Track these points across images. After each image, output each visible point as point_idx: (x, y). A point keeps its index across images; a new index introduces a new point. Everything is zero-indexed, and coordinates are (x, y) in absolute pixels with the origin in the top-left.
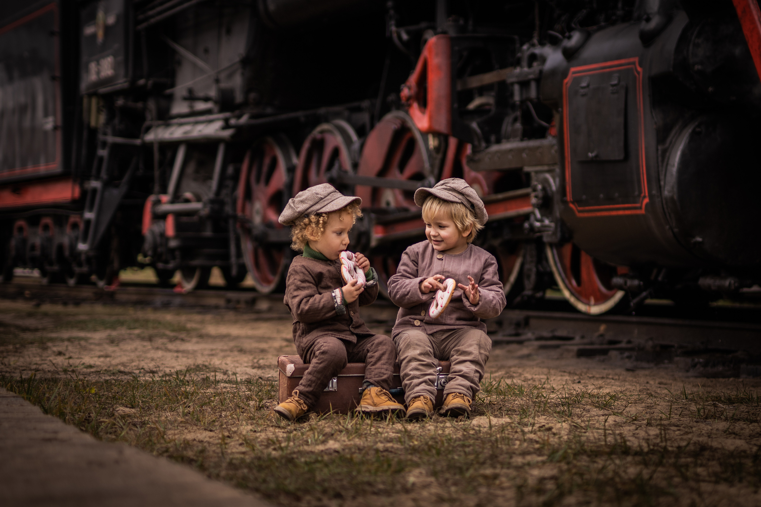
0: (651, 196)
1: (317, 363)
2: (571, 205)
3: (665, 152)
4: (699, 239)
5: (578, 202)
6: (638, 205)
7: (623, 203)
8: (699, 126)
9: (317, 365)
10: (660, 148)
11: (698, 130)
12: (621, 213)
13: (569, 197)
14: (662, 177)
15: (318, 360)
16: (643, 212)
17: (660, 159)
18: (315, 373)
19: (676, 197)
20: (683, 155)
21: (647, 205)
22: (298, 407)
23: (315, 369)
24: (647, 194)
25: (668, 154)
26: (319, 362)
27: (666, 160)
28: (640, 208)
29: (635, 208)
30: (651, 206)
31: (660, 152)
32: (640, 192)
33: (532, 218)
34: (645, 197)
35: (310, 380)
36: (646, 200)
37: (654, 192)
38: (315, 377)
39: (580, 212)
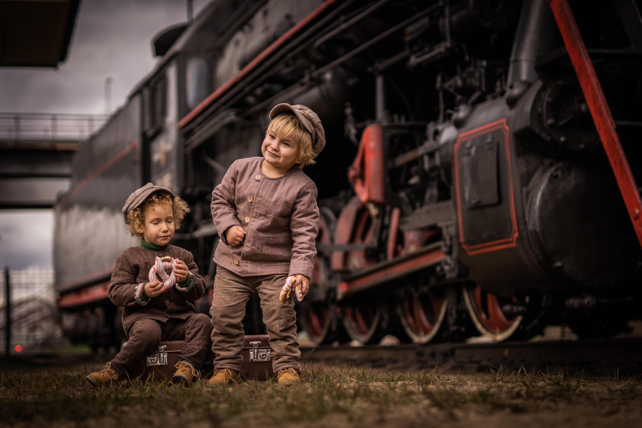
0: (519, 231)
1: (133, 340)
2: (464, 246)
3: (528, 193)
4: (559, 264)
5: (468, 242)
6: (510, 239)
7: (500, 239)
8: (556, 170)
9: (133, 342)
10: (524, 190)
11: (555, 174)
12: (499, 247)
13: (462, 240)
14: (527, 214)
15: (135, 338)
16: (514, 245)
17: (524, 199)
18: (131, 349)
19: (538, 230)
20: (543, 195)
21: (517, 239)
22: (108, 377)
23: (131, 345)
24: (516, 229)
25: (531, 195)
26: (135, 339)
27: (530, 200)
28: (512, 242)
29: (509, 242)
30: (520, 239)
31: (524, 194)
32: (511, 228)
33: (443, 264)
34: (515, 232)
35: (125, 355)
36: (516, 235)
37: (521, 227)
38: (130, 352)
39: (471, 250)
